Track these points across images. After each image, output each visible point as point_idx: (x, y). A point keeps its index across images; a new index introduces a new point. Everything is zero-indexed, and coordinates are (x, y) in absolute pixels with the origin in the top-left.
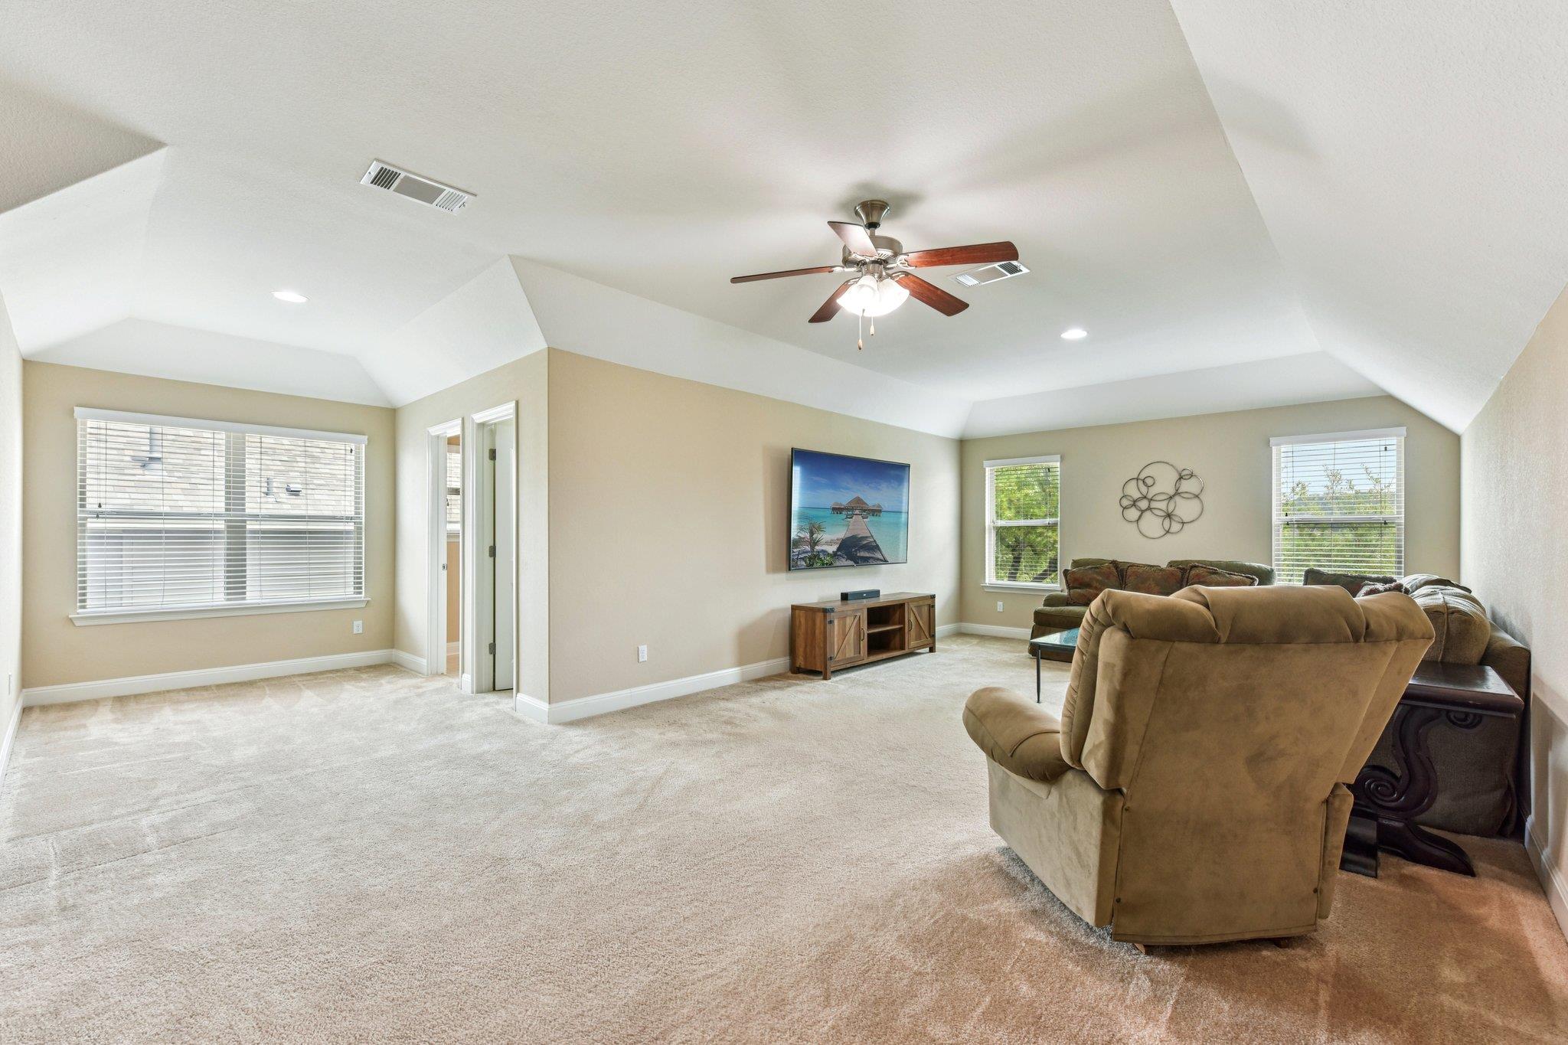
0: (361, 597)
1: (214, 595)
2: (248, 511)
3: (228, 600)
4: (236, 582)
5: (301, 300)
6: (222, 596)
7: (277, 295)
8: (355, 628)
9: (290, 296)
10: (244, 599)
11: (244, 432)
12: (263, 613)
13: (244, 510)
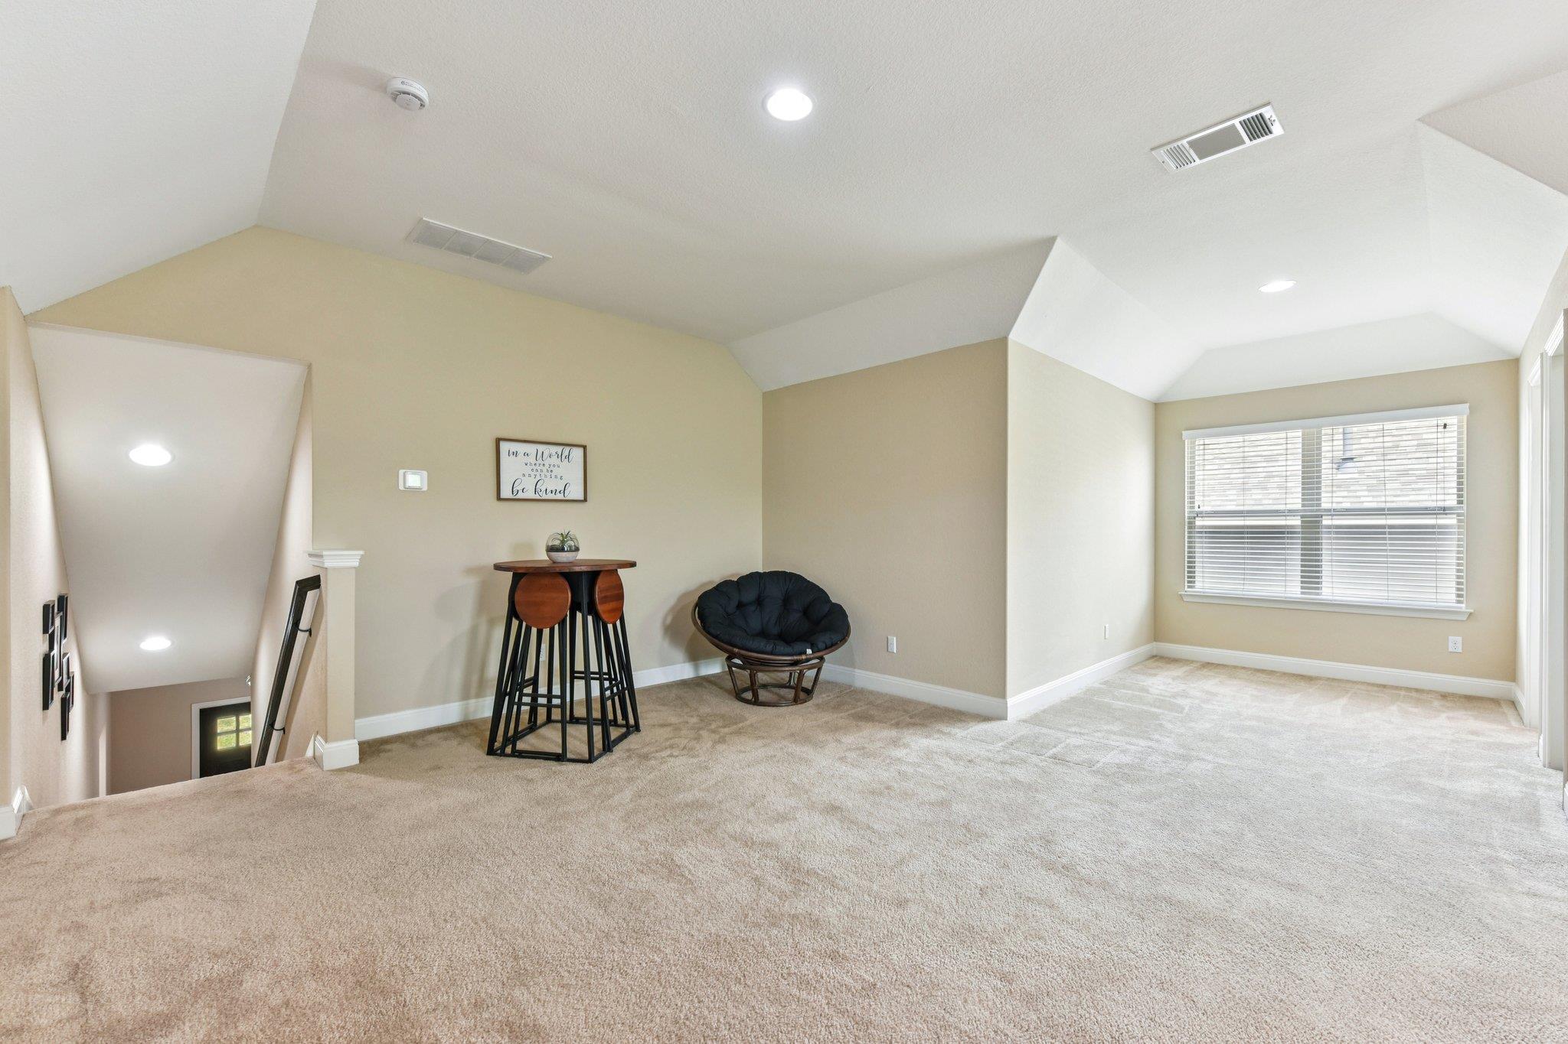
0: (1461, 608)
1: (1292, 588)
2: (1324, 506)
3: (1302, 593)
4: (1311, 576)
5: (1290, 284)
6: (1299, 590)
7: (1264, 289)
8: (1451, 645)
9: (1278, 286)
10: (1318, 594)
11: (1320, 427)
12: (1336, 610)
13: (1319, 505)
